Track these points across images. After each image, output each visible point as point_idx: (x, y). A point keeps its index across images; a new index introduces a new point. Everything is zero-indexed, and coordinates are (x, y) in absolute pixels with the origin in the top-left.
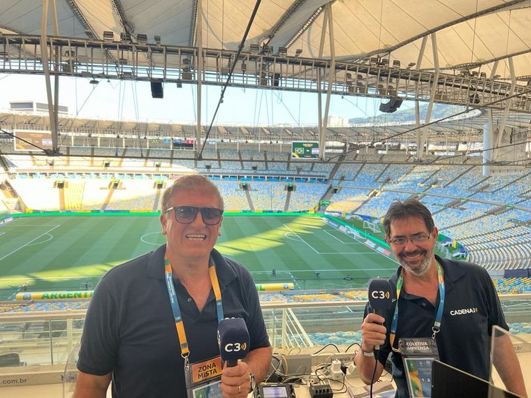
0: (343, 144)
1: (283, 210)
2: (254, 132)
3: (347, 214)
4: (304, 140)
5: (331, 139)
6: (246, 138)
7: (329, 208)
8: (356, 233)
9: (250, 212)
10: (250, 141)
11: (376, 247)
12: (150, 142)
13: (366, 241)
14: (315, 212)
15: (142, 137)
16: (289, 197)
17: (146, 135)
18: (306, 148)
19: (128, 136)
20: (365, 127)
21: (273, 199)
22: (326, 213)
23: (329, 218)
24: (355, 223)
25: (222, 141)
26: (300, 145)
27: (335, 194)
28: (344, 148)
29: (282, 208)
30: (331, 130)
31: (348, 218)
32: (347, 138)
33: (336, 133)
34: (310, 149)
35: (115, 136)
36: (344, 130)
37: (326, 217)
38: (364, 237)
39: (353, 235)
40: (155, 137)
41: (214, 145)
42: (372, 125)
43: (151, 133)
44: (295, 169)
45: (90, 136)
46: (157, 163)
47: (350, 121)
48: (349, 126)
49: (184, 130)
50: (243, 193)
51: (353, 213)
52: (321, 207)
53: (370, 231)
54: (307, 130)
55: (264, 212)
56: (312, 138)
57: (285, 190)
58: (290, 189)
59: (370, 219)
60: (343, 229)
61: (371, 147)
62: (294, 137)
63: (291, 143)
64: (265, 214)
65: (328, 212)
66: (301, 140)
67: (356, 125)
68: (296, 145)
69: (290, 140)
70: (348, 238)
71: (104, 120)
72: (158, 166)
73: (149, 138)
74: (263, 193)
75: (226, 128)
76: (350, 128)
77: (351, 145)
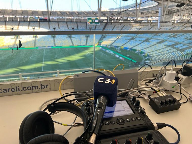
0: (107, 18)
2: (72, 14)
3: (109, 46)
4: (92, 16)
5: (102, 16)
6: (69, 16)
7: (102, 44)
8: (112, 52)
9: (72, 46)
10: (70, 18)
11: (119, 57)
12: (29, 19)
13: (115, 55)
14: (97, 45)
15: (26, 16)
16: (87, 39)
17: (27, 15)
18: (93, 20)
19: (20, 17)
20: (115, 11)
21: (81, 41)
22: (101, 46)
23: (103, 47)
24: (111, 48)
25: (59, 18)
27: (104, 38)
28: (107, 20)
29: (84, 44)
30: (102, 12)
31: (109, 47)
32: (108, 16)
33: (104, 14)
34: (94, 20)
35: (14, 17)
36: (107, 12)
38: (115, 54)
39: (111, 53)
40: (32, 17)
41: (56, 20)
42: (118, 10)
43: (30, 15)
44: (89, 29)
45: (3, 17)
46: (33, 28)
47: (109, 9)
48: (109, 11)
49: (43, 13)
50: (69, 39)
51: (111, 45)
52: (99, 44)
53: (117, 52)
54: (93, 12)
55: (78, 46)
56: (94, 16)
57: (86, 37)
58: (87, 37)
59: (117, 47)
60: (107, 51)
61: (117, 19)
62: (88, 16)
63: (86, 18)
64: (78, 47)
65: (102, 45)
66: (90, 16)
67: (112, 10)
68: (89, 19)
71: (8, 9)
73: (29, 17)
74: (77, 39)
75: (61, 12)
76: (109, 12)
77: (110, 19)
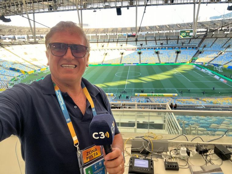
0: (206, 30)
1: (174, 62)
2: (161, 28)
3: (206, 63)
4: (186, 29)
5: (200, 28)
6: (158, 30)
7: (197, 61)
8: (210, 72)
9: (159, 63)
10: (160, 32)
11: (220, 79)
12: (118, 36)
13: (215, 76)
14: (190, 63)
15: (115, 34)
16: (177, 56)
17: (117, 33)
18: (187, 33)
19: (110, 34)
20: (218, 20)
21: (170, 57)
22: (195, 63)
23: (197, 65)
24: (210, 67)
25: (148, 33)
26: (184, 32)
27: (200, 54)
28: (206, 32)
29: (173, 61)
30: (200, 23)
31: (206, 65)
32: (208, 26)
33: (202, 25)
34: (189, 33)
35: (105, 34)
36: (207, 23)
37: (195, 65)
38: (214, 74)
39: (208, 73)
40: (121, 34)
41: (144, 35)
42: (222, 19)
43: (119, 32)
44: (181, 43)
45: (96, 35)
46: (121, 44)
47: (211, 18)
48: (210, 20)
49: (132, 29)
50: (156, 55)
51: (209, 63)
52: (193, 61)
53: (217, 72)
54: (188, 24)
55: (165, 63)
56: (190, 28)
57: (176, 53)
58: (178, 52)
59: (218, 65)
60: (203, 70)
61: (221, 30)
62: (181, 28)
63: (179, 31)
64: (166, 64)
65: (196, 62)
66: (185, 29)
67: (214, 20)
68: (182, 32)
69: (179, 29)
70: (205, 74)
71: (101, 28)
72: (121, 46)
73: (118, 34)
74: (165, 55)
75: (149, 27)
76: (210, 21)
77: (210, 30)
